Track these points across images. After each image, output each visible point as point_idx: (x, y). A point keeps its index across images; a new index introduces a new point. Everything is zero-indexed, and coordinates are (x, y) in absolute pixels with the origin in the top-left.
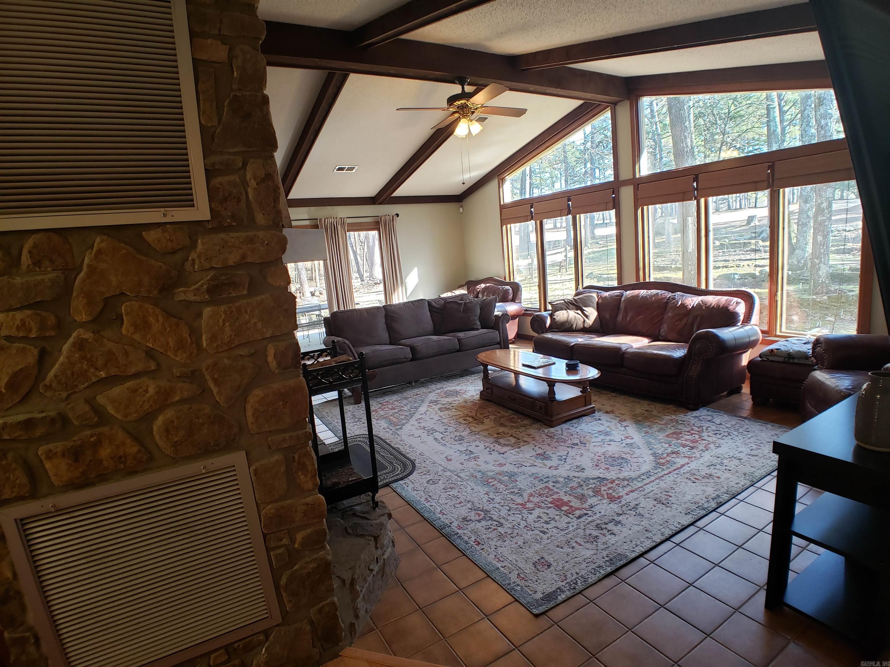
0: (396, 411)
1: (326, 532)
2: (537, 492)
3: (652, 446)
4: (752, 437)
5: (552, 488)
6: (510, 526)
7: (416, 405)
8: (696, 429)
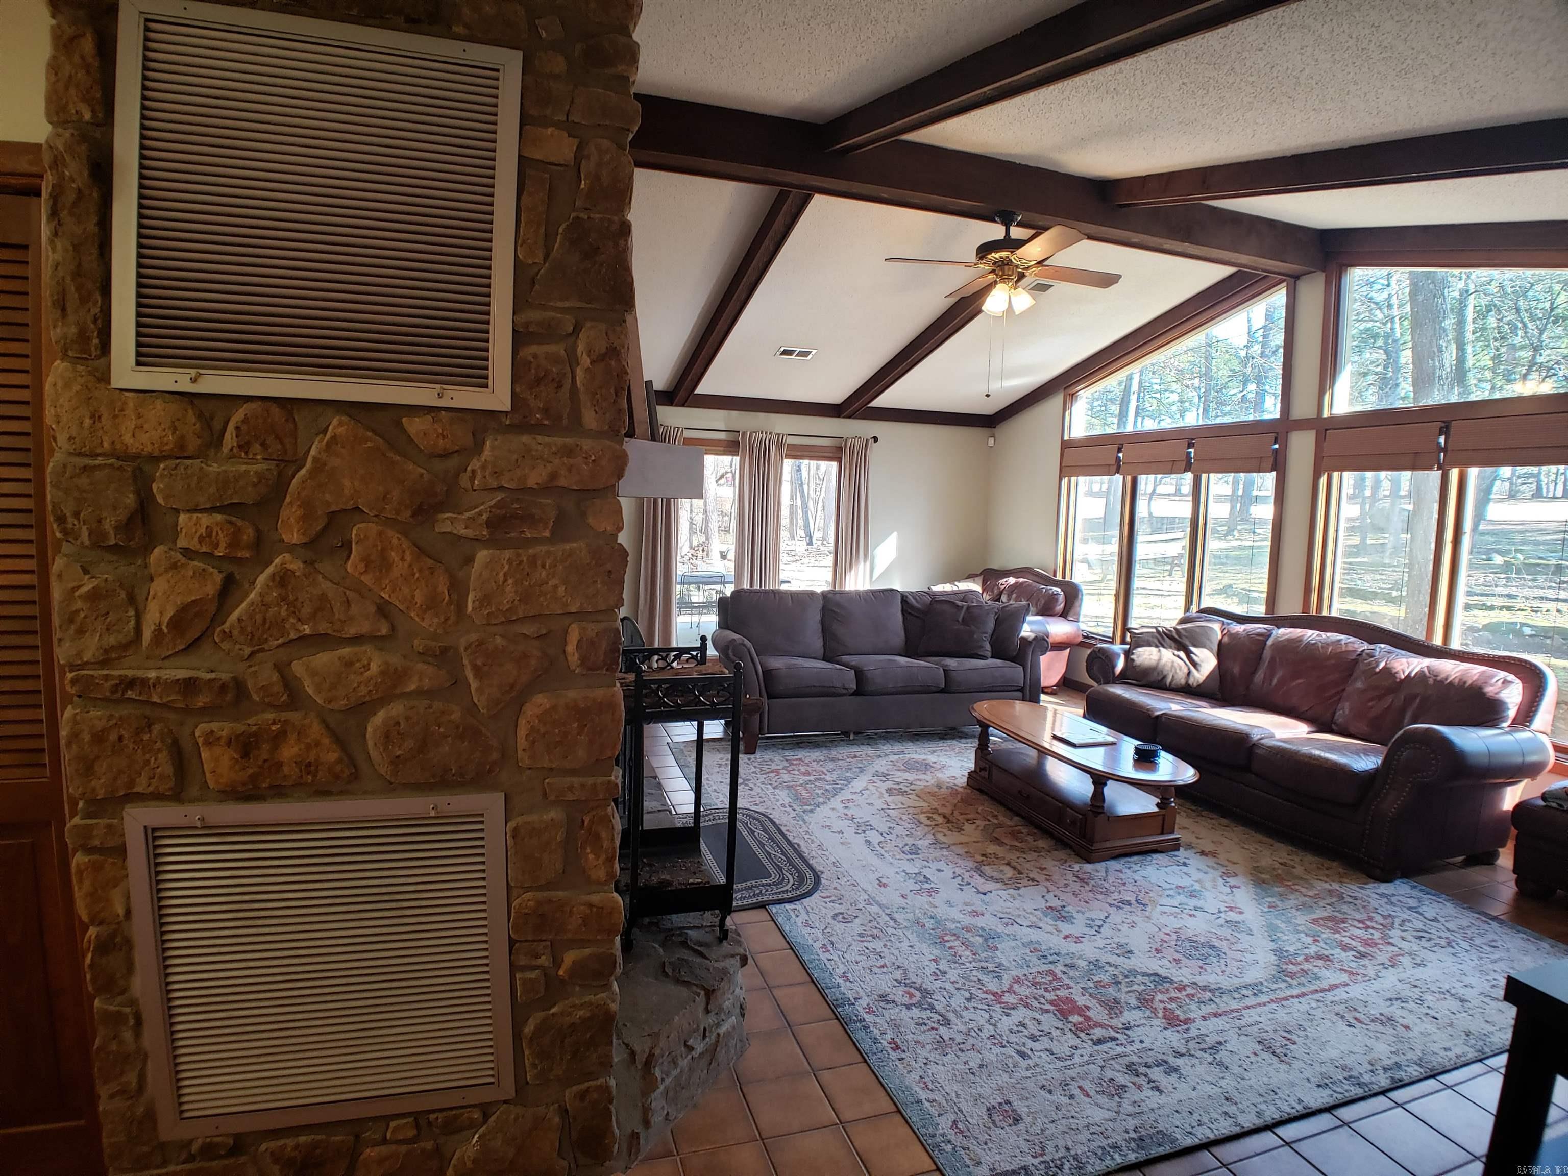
0: (812, 778)
1: (615, 962)
2: (1031, 977)
3: (1279, 935)
4: (1501, 959)
5: (1060, 975)
6: (963, 1028)
7: (848, 775)
8: (1379, 918)
